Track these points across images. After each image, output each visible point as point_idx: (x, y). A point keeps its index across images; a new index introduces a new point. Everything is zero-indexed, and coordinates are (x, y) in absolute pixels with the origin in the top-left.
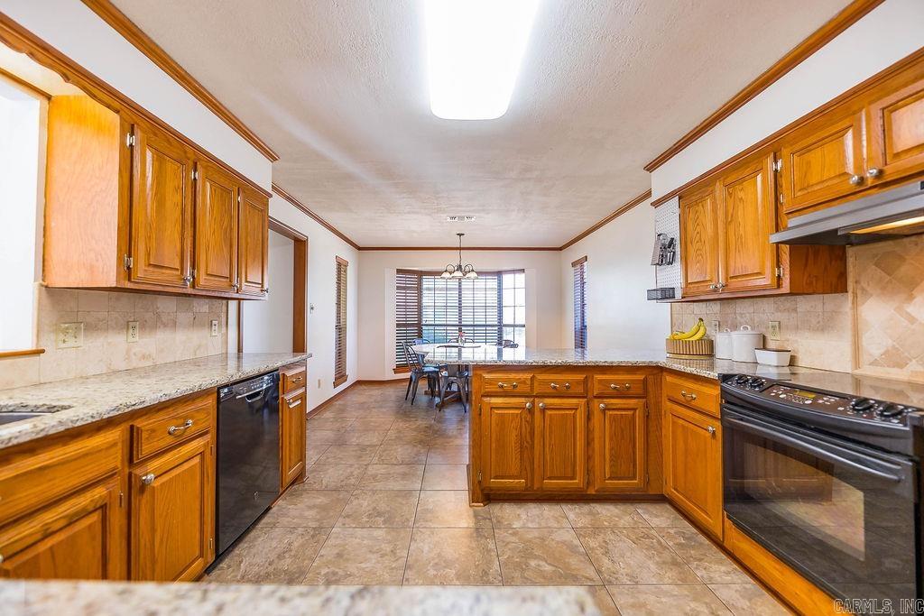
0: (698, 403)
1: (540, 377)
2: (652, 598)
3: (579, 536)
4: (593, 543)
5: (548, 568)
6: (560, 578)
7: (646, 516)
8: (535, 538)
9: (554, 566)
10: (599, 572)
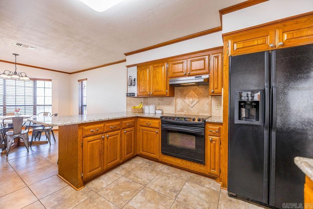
0: (152, 125)
1: (107, 125)
2: (156, 182)
3: (126, 177)
4: (132, 177)
5: (128, 193)
6: (134, 193)
7: (136, 162)
8: (115, 186)
9: (129, 191)
10: (141, 184)
